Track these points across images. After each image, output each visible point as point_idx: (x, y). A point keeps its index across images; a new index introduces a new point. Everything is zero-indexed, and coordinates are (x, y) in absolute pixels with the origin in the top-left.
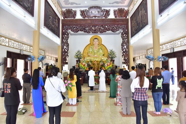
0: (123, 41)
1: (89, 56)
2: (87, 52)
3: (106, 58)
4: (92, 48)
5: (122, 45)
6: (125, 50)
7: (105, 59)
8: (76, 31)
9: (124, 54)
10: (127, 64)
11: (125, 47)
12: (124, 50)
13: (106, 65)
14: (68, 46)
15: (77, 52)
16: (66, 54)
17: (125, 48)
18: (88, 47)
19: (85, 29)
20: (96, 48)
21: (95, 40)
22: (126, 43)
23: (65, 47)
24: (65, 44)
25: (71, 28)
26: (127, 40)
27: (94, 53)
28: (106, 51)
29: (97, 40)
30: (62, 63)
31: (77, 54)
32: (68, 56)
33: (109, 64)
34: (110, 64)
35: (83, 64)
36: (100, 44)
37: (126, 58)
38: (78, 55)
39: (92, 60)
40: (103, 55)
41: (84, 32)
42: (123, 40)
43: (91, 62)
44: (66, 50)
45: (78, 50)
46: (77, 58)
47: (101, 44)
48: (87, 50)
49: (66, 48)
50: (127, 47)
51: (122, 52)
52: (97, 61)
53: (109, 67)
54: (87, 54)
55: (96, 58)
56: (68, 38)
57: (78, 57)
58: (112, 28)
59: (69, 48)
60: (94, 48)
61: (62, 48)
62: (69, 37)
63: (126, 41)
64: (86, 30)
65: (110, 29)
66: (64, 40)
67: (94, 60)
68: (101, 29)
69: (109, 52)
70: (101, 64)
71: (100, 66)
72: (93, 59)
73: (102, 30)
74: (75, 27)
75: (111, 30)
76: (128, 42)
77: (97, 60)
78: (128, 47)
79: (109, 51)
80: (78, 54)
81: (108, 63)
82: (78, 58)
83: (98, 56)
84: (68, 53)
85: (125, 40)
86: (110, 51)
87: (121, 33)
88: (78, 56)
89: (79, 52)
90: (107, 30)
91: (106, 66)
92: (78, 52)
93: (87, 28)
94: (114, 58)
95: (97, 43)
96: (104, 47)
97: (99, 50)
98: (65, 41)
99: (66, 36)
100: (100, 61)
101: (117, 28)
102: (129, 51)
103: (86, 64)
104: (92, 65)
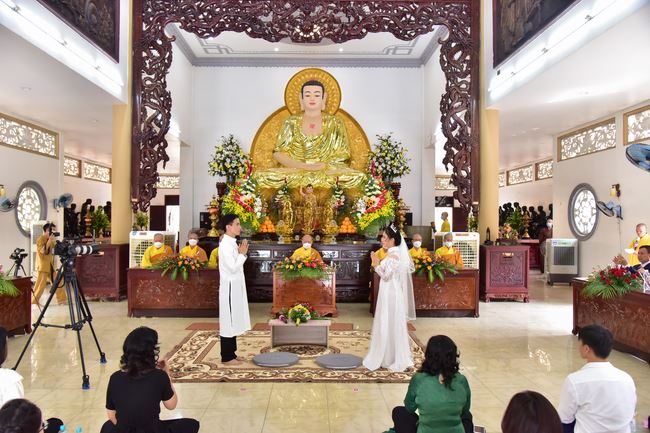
0: (448, 88)
1: (279, 165)
2: (272, 147)
3: (362, 175)
4: (292, 127)
5: (446, 108)
6: (461, 132)
7: (353, 178)
8: (208, 31)
9: (456, 152)
10: (471, 204)
11: (461, 115)
12: (454, 133)
13: (361, 206)
14: (166, 105)
15: (220, 145)
16: (156, 148)
17: (458, 122)
18: (274, 123)
19: (255, 21)
20: (312, 126)
21: (307, 88)
22: (463, 98)
23: (150, 112)
24: (150, 96)
25: (183, 12)
26: (468, 79)
27: (305, 151)
28: (359, 141)
29: (319, 88)
30: (133, 195)
31: (221, 153)
32: (166, 159)
33: (377, 200)
34: (383, 202)
35: (242, 199)
36: (333, 110)
37: (464, 173)
38: (224, 161)
39: (294, 184)
40: (348, 161)
41: (253, 35)
42: (448, 79)
43: (288, 191)
44: (157, 130)
45: (228, 137)
46: (221, 175)
47: (339, 110)
48: (270, 137)
49: (154, 118)
50: (468, 116)
51: (446, 140)
52: (317, 190)
53: (376, 216)
54: (272, 158)
55: (313, 175)
56: (168, 66)
57: (226, 169)
58: (392, 17)
59: (169, 116)
60: (306, 125)
61: (136, 117)
62: (170, 58)
63: (464, 86)
64: (261, 23)
65: (386, 22)
66: (145, 75)
67: (304, 184)
68: (338, 21)
69: (373, 149)
70: (335, 201)
71: (331, 211)
72: (296, 180)
73: (343, 26)
74: (201, 11)
75: (391, 29)
76: (476, 90)
77: (316, 182)
78: (473, 117)
79: (374, 142)
80: (228, 156)
81: (373, 198)
82: (228, 174)
83: (323, 166)
84: (166, 145)
85: (459, 80)
86: (379, 143)
87: (441, 46)
88: (228, 165)
89: (231, 143)
90: (369, 29)
91: (363, 210)
92: (225, 146)
93: (266, 15)
94: (397, 175)
95: (319, 102)
96: (350, 122)
97: (328, 137)
98: (149, 83)
99: (155, 53)
100: (333, 191)
101: (418, 19)
102: (477, 137)
103: (258, 199)
104: (287, 204)
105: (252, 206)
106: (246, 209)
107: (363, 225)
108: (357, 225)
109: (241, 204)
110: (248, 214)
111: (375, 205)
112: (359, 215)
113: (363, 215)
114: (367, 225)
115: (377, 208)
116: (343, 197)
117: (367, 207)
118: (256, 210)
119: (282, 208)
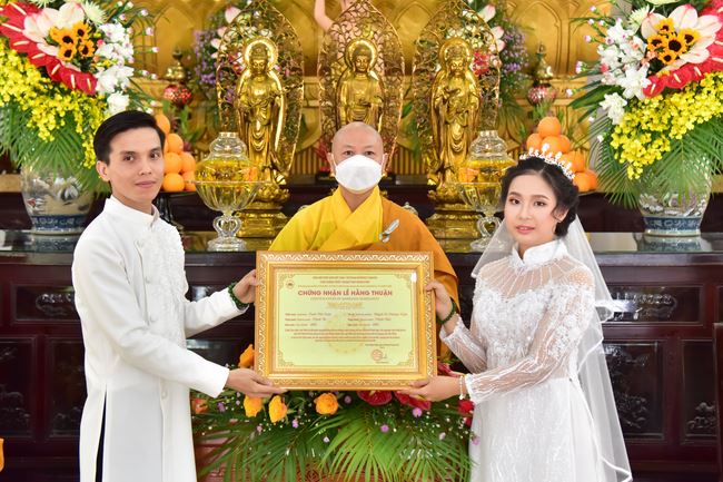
33: (706, 27)
91: (634, 81)
103: (116, 31)
104: (260, 51)
105: (86, 65)
106: (54, 78)
107: (636, 154)
108: (610, 154)
109: (28, 52)
110: (61, 104)
111: (698, 55)
112: (613, 104)
113: (632, 104)
114: (654, 153)
115: (707, 66)
116: (498, 32)
117: (656, 65)
118: (106, 81)
119: (233, 74)
